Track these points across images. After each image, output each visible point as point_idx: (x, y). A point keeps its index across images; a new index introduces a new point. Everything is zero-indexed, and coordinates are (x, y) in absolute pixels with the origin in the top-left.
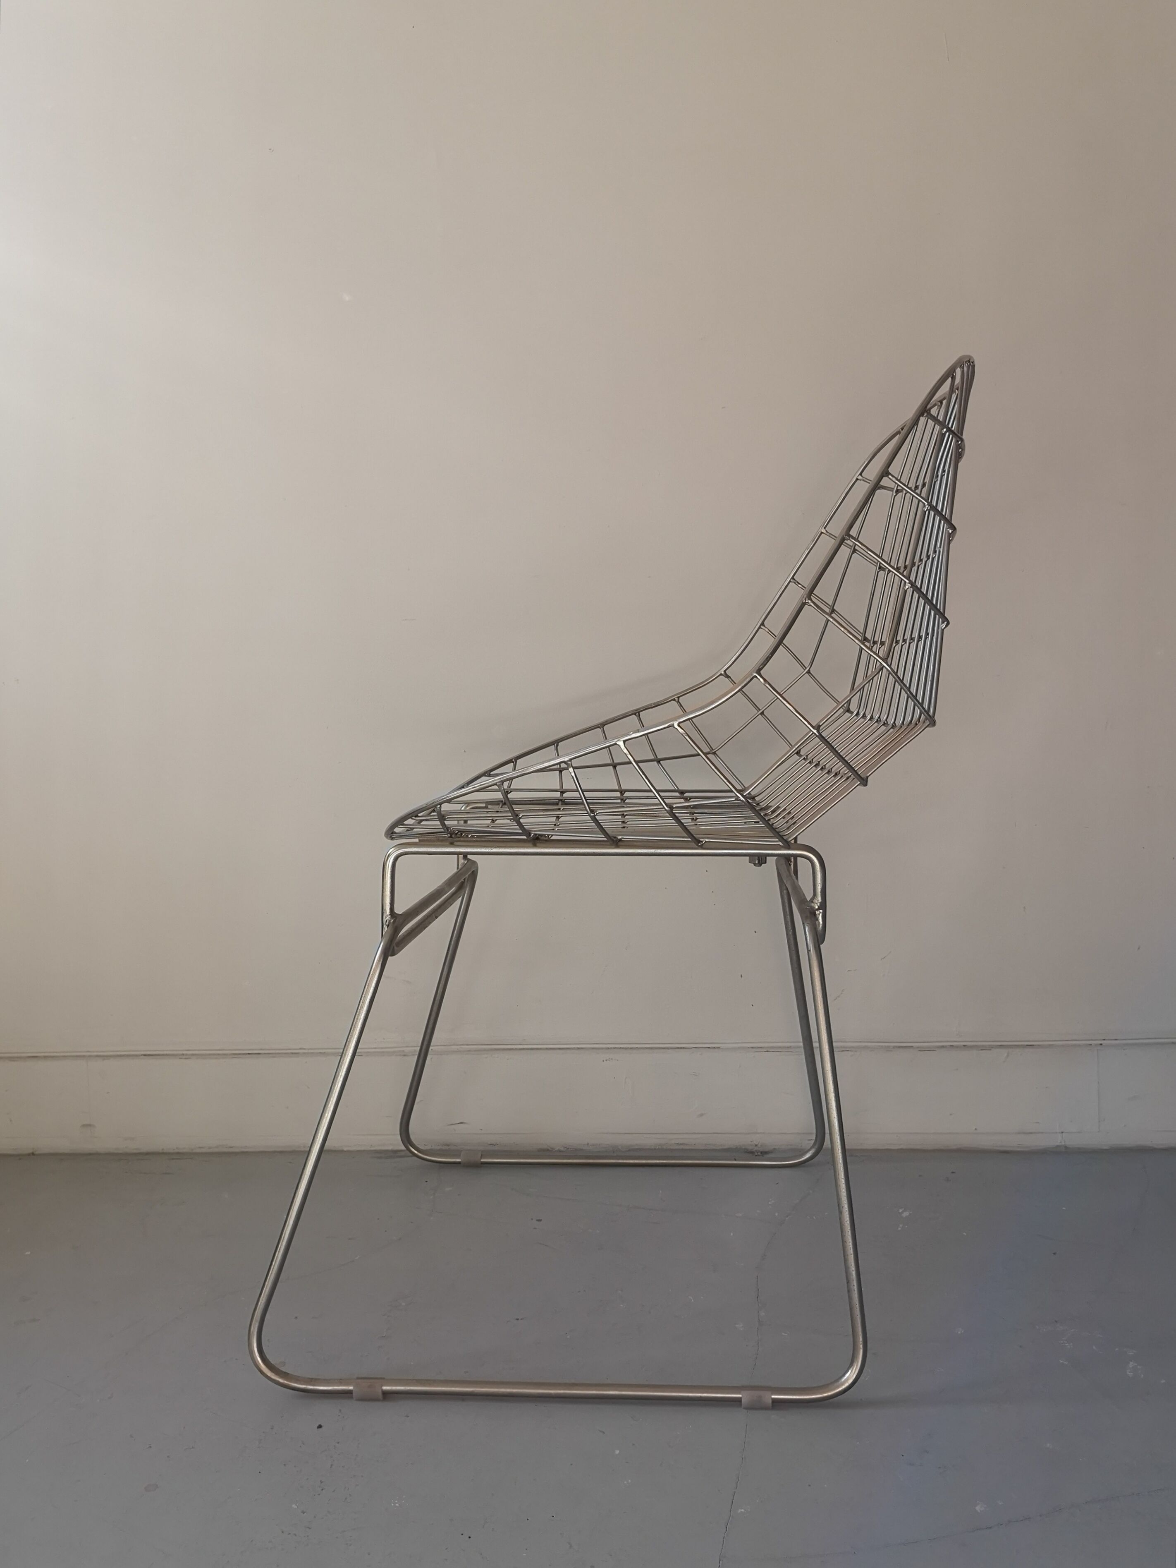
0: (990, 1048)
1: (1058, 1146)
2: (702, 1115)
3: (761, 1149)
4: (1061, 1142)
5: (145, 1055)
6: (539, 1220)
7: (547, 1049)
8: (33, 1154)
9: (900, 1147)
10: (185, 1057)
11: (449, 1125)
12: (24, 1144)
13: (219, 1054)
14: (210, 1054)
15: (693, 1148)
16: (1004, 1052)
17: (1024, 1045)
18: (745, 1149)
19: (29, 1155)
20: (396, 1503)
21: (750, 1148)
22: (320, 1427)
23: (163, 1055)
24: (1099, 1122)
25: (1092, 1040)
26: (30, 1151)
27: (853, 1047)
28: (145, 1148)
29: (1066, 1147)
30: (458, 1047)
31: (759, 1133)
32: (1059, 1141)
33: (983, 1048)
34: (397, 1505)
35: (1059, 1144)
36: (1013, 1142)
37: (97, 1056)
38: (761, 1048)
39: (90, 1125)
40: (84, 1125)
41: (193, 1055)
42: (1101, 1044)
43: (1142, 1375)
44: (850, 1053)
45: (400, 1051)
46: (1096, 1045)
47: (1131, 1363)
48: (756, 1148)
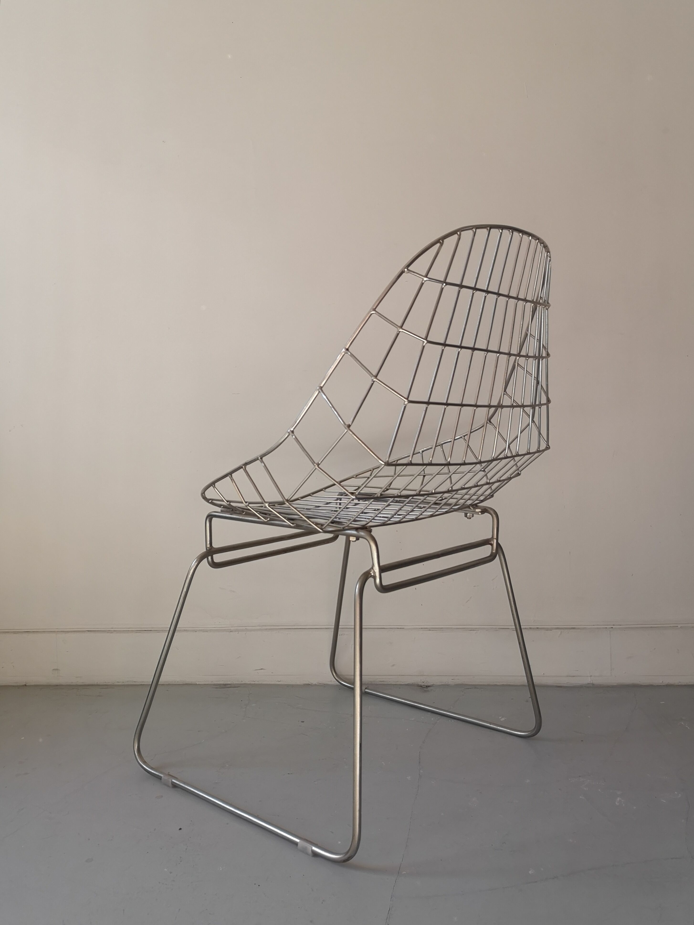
0: (551, 629)
1: (588, 684)
2: (393, 665)
3: (426, 685)
4: (590, 681)
5: (88, 631)
6: (303, 722)
7: (309, 628)
8: (25, 685)
9: (502, 684)
10: (110, 632)
11: (255, 670)
12: (20, 680)
13: (128, 631)
14: (124, 631)
15: (389, 683)
16: (559, 632)
17: (570, 628)
18: (417, 684)
19: (23, 686)
20: (220, 868)
21: (420, 683)
22: (180, 829)
23: (98, 631)
24: (611, 670)
25: (607, 625)
26: (24, 684)
27: (476, 628)
28: (87, 682)
29: (593, 684)
30: (261, 627)
31: (425, 675)
32: (589, 681)
33: (547, 629)
34: (221, 869)
35: (589, 682)
36: (564, 681)
37: (62, 631)
38: (426, 628)
39: (57, 669)
40: (54, 669)
41: (115, 631)
42: (612, 628)
43: (624, 805)
44: (475, 632)
45: (228, 629)
46: (610, 628)
47: (619, 798)
48: (423, 684)
